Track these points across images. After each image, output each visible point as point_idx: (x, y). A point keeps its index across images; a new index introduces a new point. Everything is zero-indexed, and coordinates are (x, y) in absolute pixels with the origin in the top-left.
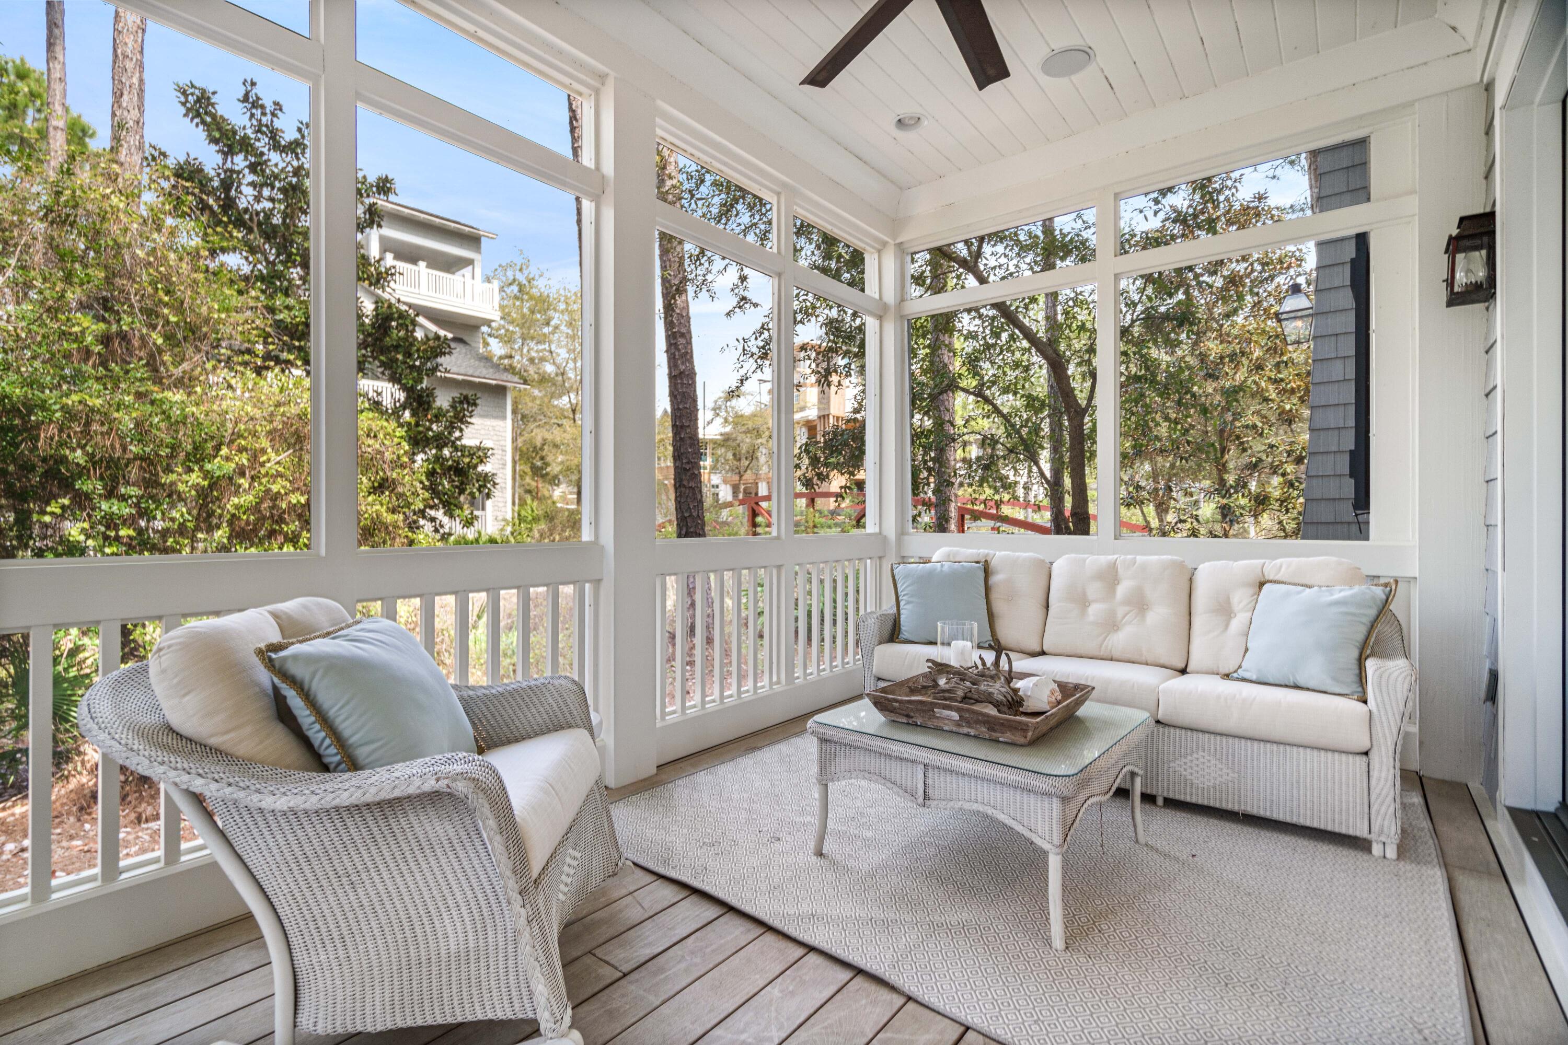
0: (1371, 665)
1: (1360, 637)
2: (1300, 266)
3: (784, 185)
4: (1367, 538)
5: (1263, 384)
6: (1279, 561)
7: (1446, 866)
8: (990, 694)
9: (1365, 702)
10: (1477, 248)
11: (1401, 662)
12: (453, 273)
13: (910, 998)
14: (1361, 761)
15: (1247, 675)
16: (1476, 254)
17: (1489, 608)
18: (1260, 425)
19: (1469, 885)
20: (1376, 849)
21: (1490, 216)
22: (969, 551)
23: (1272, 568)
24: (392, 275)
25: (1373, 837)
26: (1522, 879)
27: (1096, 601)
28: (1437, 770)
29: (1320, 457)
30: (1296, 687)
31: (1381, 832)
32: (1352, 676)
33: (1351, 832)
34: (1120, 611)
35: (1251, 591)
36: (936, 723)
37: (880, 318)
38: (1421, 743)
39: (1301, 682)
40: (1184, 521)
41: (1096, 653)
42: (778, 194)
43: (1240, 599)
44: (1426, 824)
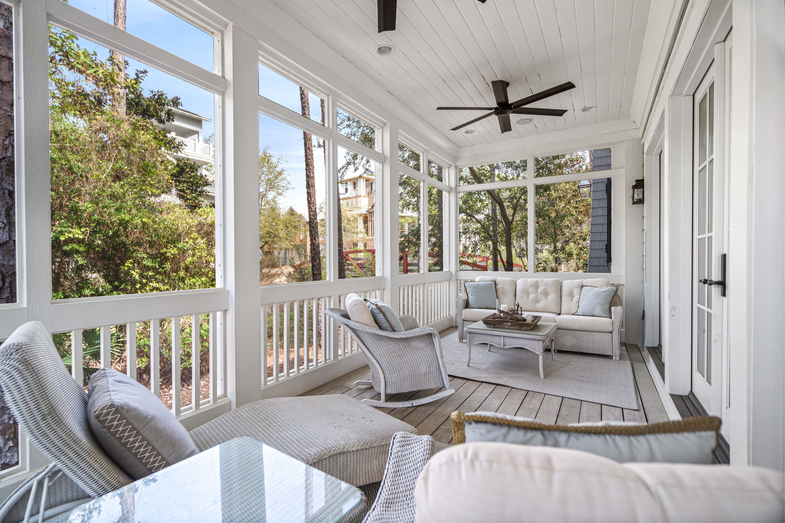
0: (613, 308)
1: (610, 301)
2: (584, 161)
3: (426, 150)
4: (610, 272)
5: (571, 209)
6: (587, 280)
7: (631, 360)
8: (518, 318)
9: (611, 318)
10: (640, 188)
11: (620, 307)
12: (186, 138)
13: (512, 388)
14: (610, 334)
15: (579, 314)
16: (639, 190)
17: (643, 292)
18: (570, 225)
19: (636, 365)
20: (614, 358)
21: (643, 180)
22: (488, 278)
23: (585, 282)
24: (181, 145)
25: (613, 354)
26: (648, 362)
27: (532, 293)
28: (630, 342)
29: (594, 242)
30: (593, 316)
31: (615, 353)
32: (608, 312)
33: (608, 354)
34: (540, 296)
35: (579, 289)
36: (503, 326)
37: (449, 192)
38: (625, 334)
39: (594, 314)
40: (541, 264)
41: (533, 310)
42: (423, 152)
43: (576, 291)
44: (626, 353)
